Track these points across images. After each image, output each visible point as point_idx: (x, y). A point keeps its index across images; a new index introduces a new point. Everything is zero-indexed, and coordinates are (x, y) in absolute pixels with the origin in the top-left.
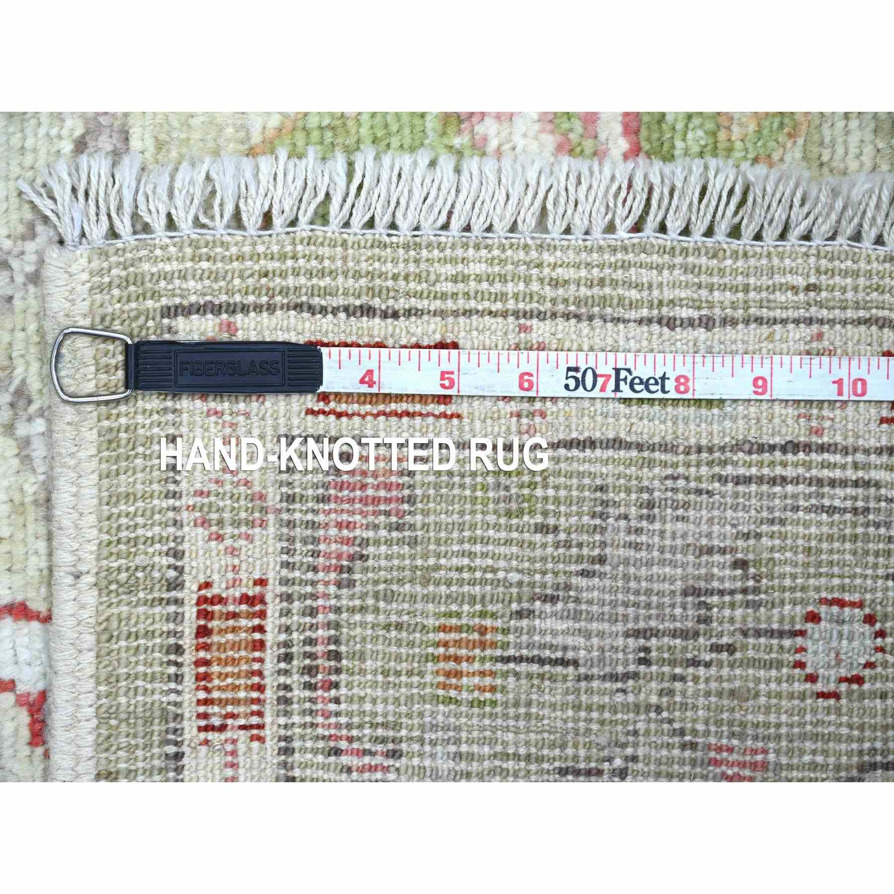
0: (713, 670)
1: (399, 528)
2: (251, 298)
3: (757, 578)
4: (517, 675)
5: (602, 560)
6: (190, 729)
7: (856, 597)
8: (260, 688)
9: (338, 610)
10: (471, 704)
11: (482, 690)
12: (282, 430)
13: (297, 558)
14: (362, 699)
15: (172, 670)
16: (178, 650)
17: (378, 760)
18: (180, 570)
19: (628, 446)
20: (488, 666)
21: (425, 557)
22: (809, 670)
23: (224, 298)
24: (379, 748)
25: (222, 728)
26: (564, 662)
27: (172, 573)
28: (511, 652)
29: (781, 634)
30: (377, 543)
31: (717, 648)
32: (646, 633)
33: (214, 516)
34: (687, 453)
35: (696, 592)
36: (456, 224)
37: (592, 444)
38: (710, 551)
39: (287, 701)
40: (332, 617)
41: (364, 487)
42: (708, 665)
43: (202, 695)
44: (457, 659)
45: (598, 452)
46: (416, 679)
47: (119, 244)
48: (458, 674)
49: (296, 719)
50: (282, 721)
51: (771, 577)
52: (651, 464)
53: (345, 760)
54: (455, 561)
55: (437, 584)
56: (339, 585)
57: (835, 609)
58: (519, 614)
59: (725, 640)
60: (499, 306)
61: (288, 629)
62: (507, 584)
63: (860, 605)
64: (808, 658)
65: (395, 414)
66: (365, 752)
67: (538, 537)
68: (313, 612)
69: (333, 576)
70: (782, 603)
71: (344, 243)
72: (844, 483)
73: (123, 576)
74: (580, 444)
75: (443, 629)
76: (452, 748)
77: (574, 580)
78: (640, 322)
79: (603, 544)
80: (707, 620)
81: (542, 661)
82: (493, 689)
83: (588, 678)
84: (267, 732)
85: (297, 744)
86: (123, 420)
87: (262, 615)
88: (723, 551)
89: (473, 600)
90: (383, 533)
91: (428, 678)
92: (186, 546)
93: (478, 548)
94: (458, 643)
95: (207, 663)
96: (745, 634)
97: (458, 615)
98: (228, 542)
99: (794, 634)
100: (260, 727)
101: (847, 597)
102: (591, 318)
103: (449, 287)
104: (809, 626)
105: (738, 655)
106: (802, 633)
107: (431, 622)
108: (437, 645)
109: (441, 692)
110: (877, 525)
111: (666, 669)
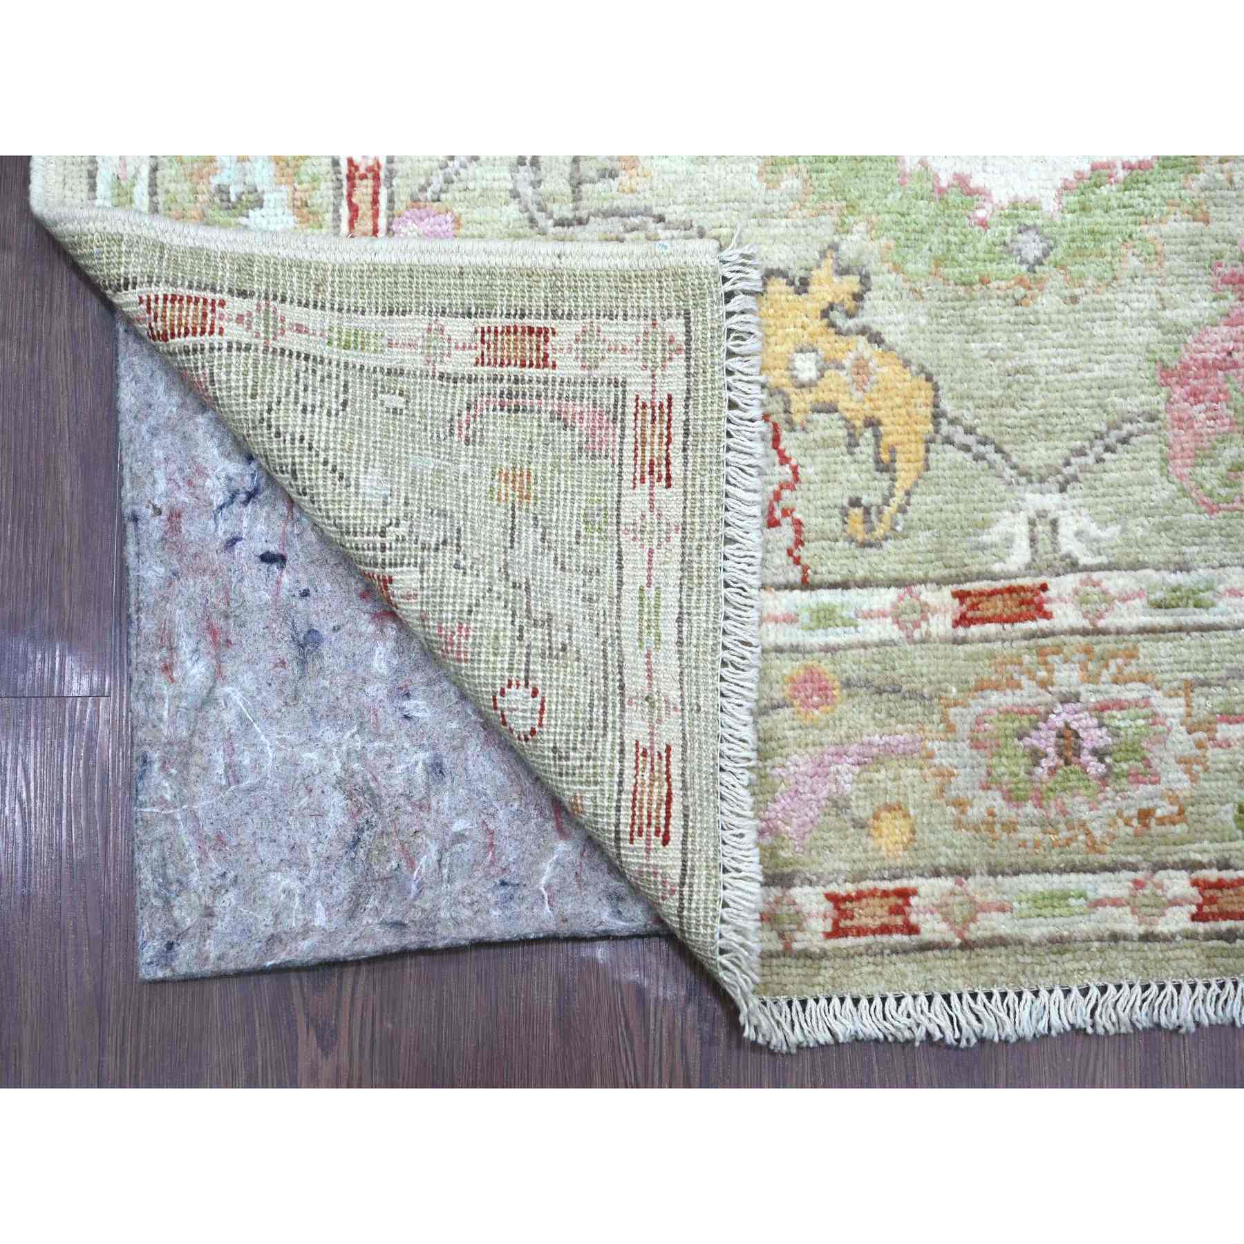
0: (509, 626)
1: (580, 449)
2: (693, 363)
3: (557, 657)
4: (505, 514)
5: (563, 568)
6: (482, 322)
7: (545, 722)
8: (502, 364)
9: (539, 412)
10: (491, 486)
11: (499, 494)
12: (628, 380)
13: (566, 388)
14: (495, 424)
15: (513, 312)
16: (522, 316)
17: (464, 432)
18: (561, 318)
19: (619, 589)
20: (510, 498)
21: (565, 465)
22: (507, 690)
23: (693, 347)
24: (471, 433)
25: (483, 341)
26: (512, 541)
27: (560, 313)
28: (517, 513)
29: (527, 671)
30: (573, 435)
31: (521, 630)
32: (527, 589)
33: (587, 338)
34: (617, 624)
35: (550, 620)
36: (731, 489)
37: (620, 568)
38: (570, 630)
39: (495, 380)
40: (536, 408)
41: (600, 428)
42: (513, 622)
43: (500, 329)
44: (513, 481)
45: (616, 571)
46: (504, 456)
47: (720, 284)
48: (506, 481)
49: (486, 385)
50: (485, 377)
51: (557, 665)
52: (611, 603)
53: (465, 412)
54: (563, 482)
55: (552, 471)
56: (552, 412)
57: (539, 707)
58: (535, 519)
59: (525, 635)
60: (688, 513)
61: (530, 381)
62: (551, 513)
63: (541, 725)
64: (513, 689)
65: (636, 449)
66: (468, 425)
67: (574, 533)
68: (539, 396)
69: (556, 409)
70: (544, 672)
71: (719, 419)
72: (605, 713)
73: (559, 284)
74: (620, 560)
75: (529, 475)
76: (470, 473)
77: (553, 552)
78: (680, 600)
79: (570, 570)
80: (535, 625)
81: (513, 528)
82: (499, 499)
83: (505, 552)
84: (480, 368)
85: (473, 385)
86: (634, 285)
87: (538, 366)
88: (570, 637)
89: (543, 492)
90: (577, 439)
91: (505, 464)
92: (573, 321)
93: (569, 496)
94: (522, 482)
95: (515, 332)
96: (528, 647)
97: (536, 483)
98: (575, 346)
99: (527, 679)
100: (483, 364)
101: (545, 715)
102: (682, 570)
103: (698, 482)
104: (530, 690)
105: (517, 642)
106: (527, 685)
107: (532, 467)
108: (521, 470)
109: (497, 470)
110: (583, 734)
111: (511, 597)
